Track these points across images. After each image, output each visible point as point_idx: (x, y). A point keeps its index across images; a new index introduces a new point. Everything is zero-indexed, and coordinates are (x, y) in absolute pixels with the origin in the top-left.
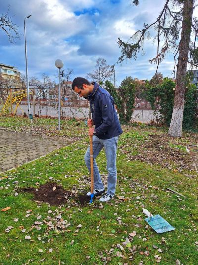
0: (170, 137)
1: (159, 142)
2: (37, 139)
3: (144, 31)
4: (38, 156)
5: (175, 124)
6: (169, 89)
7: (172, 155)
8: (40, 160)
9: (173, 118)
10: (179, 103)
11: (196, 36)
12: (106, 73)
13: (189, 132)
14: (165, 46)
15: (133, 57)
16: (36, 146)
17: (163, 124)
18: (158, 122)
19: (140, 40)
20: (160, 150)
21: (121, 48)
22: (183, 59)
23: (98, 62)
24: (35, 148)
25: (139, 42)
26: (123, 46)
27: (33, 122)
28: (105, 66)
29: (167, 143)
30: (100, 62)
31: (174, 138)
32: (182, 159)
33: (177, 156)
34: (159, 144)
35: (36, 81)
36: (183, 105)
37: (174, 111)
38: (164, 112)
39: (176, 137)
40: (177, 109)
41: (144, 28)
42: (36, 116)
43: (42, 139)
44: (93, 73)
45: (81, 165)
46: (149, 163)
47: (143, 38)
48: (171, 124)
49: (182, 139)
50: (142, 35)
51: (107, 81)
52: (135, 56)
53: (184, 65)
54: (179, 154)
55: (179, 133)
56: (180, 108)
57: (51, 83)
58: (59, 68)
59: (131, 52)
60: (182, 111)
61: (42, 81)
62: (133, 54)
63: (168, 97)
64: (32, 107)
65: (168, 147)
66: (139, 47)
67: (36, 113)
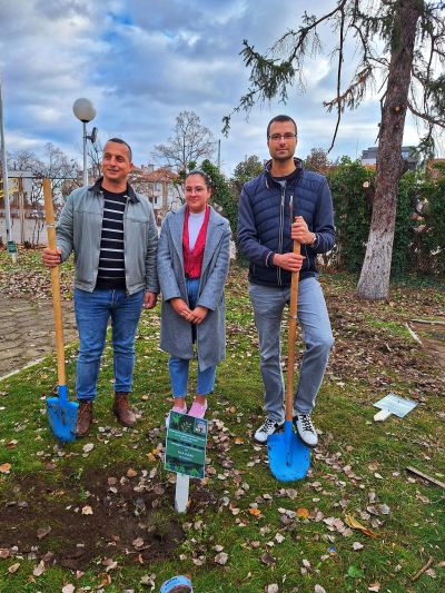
0: (361, 298)
1: (340, 313)
2: (22, 308)
3: (304, 32)
4: (20, 361)
5: (374, 269)
6: (352, 184)
7: (385, 350)
8: (24, 374)
9: (369, 253)
10: (384, 217)
11: (433, 50)
12: (200, 147)
13: (402, 287)
14: (362, 69)
15: (278, 97)
16: (18, 327)
17: (338, 267)
18: (326, 262)
19: (294, 56)
20: (349, 337)
21: (250, 68)
22: (397, 109)
23: (180, 121)
24: (14, 336)
25: (291, 60)
26: (254, 62)
27: (19, 261)
28: (196, 130)
29: (360, 316)
30: (186, 121)
31: (371, 302)
32: (413, 364)
33: (399, 355)
34: (343, 320)
35: (30, 162)
36: (393, 224)
37: (372, 236)
38: (342, 238)
39: (377, 300)
40: (379, 233)
41: (305, 26)
42: (27, 245)
43: (37, 310)
44: (168, 145)
45: (146, 390)
46: (333, 378)
47: (302, 50)
48: (365, 268)
49: (392, 304)
50: (301, 42)
51: (207, 161)
52: (284, 94)
53: (398, 123)
54: (401, 347)
55: (384, 291)
56: (386, 230)
57: (66, 166)
58: (85, 121)
59: (273, 81)
60: (390, 237)
61: (46, 161)
62: (279, 89)
63: (351, 204)
64: (17, 223)
65: (364, 327)
66: (292, 74)
67: (28, 238)
